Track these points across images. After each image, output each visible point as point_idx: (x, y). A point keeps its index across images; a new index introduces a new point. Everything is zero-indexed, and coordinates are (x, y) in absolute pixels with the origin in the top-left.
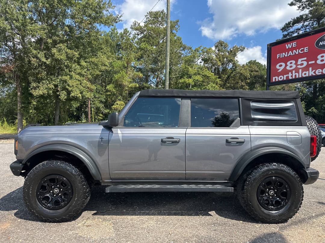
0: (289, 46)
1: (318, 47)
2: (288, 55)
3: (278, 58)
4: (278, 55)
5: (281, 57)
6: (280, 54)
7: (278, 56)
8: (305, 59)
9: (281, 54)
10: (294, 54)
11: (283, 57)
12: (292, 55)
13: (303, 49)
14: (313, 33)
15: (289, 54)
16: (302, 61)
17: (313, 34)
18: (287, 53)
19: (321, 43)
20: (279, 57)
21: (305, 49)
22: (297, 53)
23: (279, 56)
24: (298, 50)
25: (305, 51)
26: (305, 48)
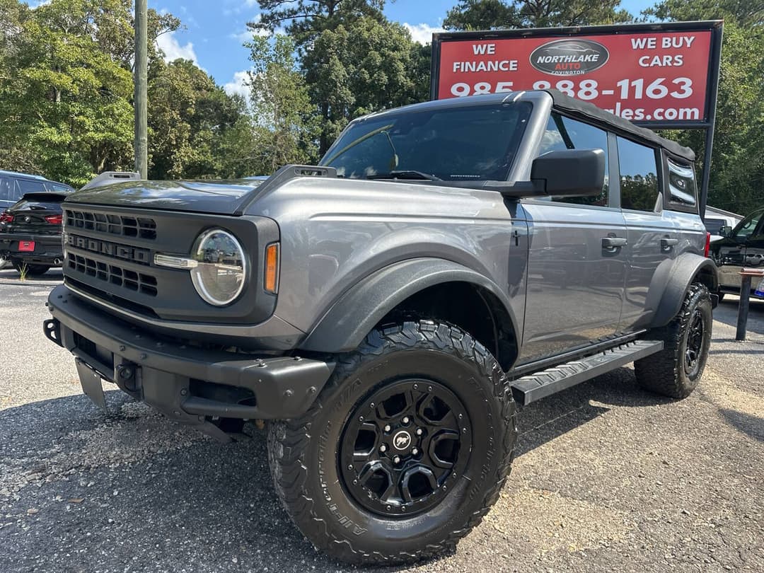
0: (478, 49)
1: (534, 65)
2: (478, 70)
3: (455, 70)
4: (455, 64)
5: (462, 70)
6: (459, 63)
7: (455, 67)
8: (511, 84)
9: (463, 63)
10: (489, 70)
11: (466, 70)
12: (485, 70)
13: (507, 62)
14: (528, 33)
15: (479, 68)
16: (504, 87)
17: (528, 37)
18: (474, 63)
19: (541, 60)
20: (457, 69)
21: (511, 65)
22: (495, 69)
23: (459, 67)
24: (497, 62)
25: (511, 69)
26: (512, 62)
